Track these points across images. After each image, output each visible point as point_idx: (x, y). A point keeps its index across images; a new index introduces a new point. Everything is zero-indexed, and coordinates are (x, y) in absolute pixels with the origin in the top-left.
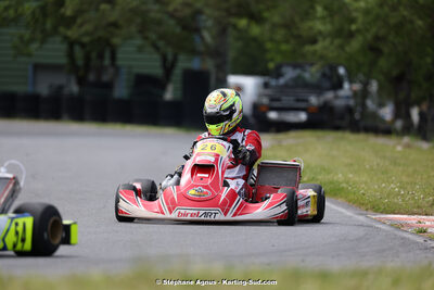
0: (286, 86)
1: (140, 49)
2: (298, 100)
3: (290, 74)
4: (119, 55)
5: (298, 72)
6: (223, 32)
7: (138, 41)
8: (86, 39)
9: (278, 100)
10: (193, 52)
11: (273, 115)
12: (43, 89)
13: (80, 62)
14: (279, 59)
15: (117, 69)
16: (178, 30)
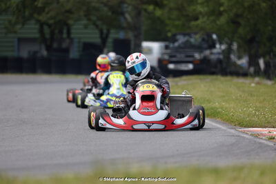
0: (179, 47)
1: (86, 27)
2: (187, 56)
3: (181, 39)
4: (73, 31)
5: (187, 38)
6: (139, 14)
7: (85, 22)
8: (51, 22)
9: (174, 56)
10: (120, 28)
11: (171, 66)
12: (24, 54)
13: (48, 36)
14: (174, 31)
15: (72, 40)
16: (110, 14)
